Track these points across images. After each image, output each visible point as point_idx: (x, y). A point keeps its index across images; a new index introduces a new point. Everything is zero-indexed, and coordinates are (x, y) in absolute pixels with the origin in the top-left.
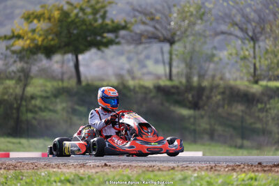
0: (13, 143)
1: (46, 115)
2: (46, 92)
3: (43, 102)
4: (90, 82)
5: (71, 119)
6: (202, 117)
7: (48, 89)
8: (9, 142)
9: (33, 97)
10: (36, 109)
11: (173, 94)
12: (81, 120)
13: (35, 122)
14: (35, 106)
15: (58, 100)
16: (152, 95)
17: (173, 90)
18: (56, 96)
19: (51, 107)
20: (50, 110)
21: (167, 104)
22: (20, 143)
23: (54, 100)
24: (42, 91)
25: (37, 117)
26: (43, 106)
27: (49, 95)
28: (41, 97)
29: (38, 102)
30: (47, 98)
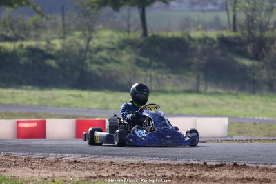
0: (75, 96)
1: (111, 66)
2: (113, 43)
3: (109, 53)
4: (155, 33)
5: (134, 70)
6: (263, 67)
7: (114, 41)
8: (71, 95)
9: (99, 49)
10: (102, 60)
11: (236, 44)
12: (145, 71)
13: (100, 74)
14: (101, 57)
15: (124, 52)
16: (215, 46)
17: (236, 41)
18: (122, 47)
19: (116, 59)
20: (116, 62)
21: (230, 55)
22: (80, 96)
23: (119, 51)
24: (108, 42)
25: (103, 68)
26: (109, 57)
27: (114, 46)
28: (108, 48)
29: (104, 54)
30: (113, 49)
